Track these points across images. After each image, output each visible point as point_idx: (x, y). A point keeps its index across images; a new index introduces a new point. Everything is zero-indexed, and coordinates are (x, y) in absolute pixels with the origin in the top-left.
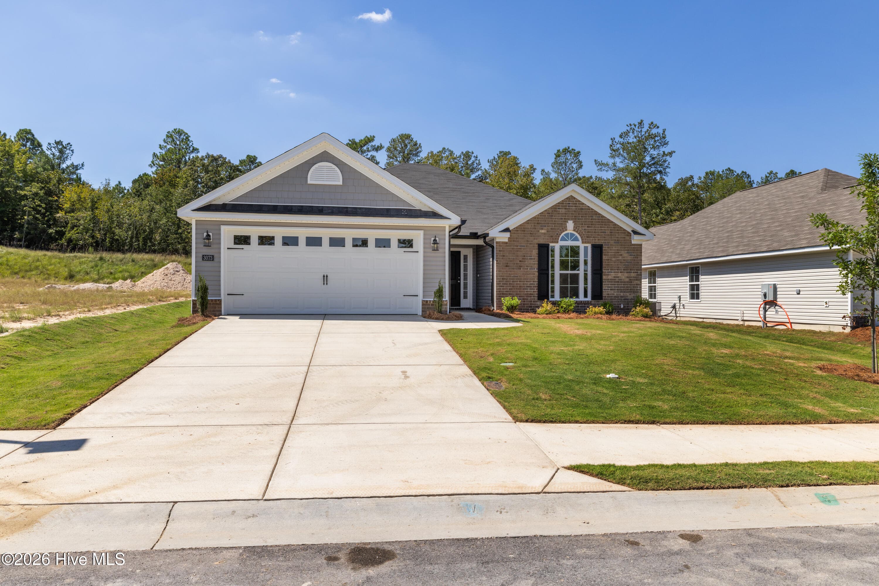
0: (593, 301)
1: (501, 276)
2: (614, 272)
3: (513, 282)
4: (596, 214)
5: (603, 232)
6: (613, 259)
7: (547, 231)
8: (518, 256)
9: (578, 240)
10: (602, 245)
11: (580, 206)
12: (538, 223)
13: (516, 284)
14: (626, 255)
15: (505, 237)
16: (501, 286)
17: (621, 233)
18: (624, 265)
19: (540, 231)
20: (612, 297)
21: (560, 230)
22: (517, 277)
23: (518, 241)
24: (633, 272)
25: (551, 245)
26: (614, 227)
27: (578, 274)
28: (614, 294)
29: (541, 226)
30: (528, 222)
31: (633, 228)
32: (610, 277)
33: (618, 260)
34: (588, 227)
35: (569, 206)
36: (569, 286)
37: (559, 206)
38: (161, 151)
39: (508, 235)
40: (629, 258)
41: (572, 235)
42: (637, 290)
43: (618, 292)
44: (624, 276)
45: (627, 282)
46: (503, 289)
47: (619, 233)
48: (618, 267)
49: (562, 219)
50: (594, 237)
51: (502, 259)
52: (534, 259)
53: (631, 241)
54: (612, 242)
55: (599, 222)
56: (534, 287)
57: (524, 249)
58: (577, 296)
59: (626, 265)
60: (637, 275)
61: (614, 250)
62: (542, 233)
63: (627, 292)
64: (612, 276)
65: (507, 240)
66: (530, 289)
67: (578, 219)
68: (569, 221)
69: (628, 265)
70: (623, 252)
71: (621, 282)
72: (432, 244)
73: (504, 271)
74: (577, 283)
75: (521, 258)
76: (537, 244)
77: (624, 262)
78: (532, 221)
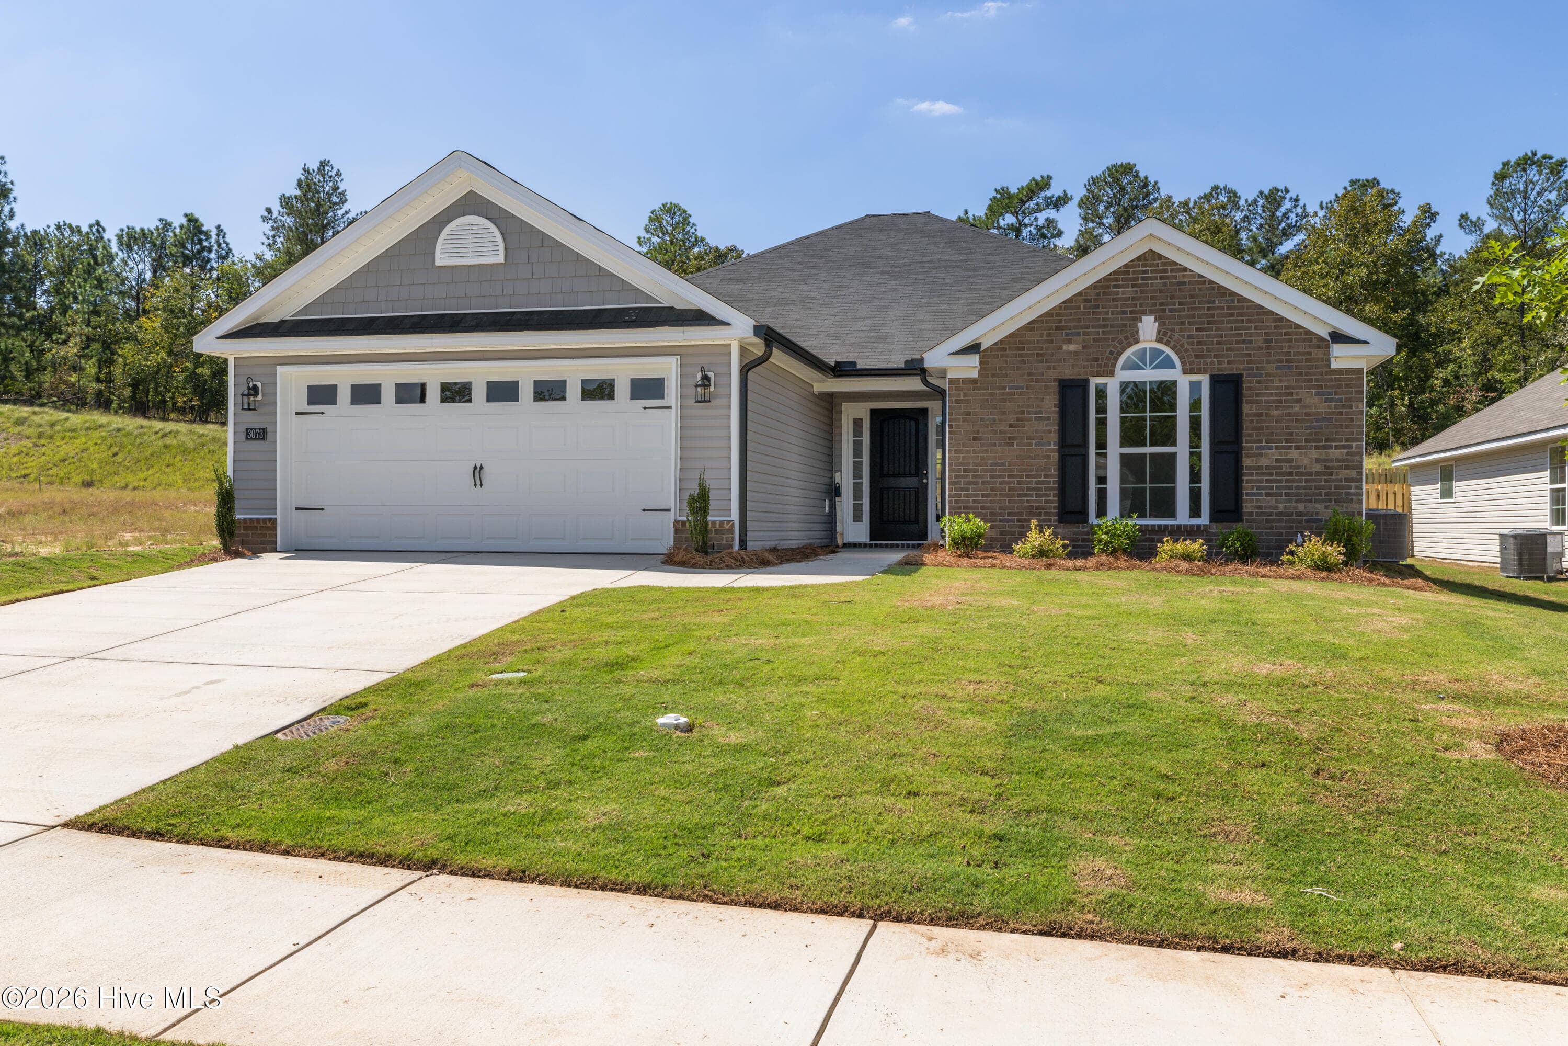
0: (1215, 525)
1: (962, 464)
2: (1277, 448)
3: (992, 477)
4: (1224, 295)
5: (1244, 342)
6: (1275, 413)
7: (1084, 347)
8: (1004, 413)
9: (1173, 366)
10: (1241, 375)
11: (1175, 277)
12: (1057, 328)
13: (1001, 483)
14: (1314, 400)
15: (969, 367)
16: (962, 489)
17: (1297, 341)
18: (1307, 428)
19: (1065, 347)
20: (1271, 514)
21: (1120, 342)
22: (1003, 464)
23: (1005, 376)
24: (1337, 447)
25: (1095, 381)
26: (1276, 327)
27: (1173, 455)
28: (1276, 508)
29: (1067, 335)
30: (1031, 326)
31: (1335, 327)
32: (1264, 462)
33: (1290, 414)
34: (1198, 330)
35: (1143, 279)
36: (1148, 485)
37: (1117, 280)
39: (973, 360)
40: (1323, 408)
41: (1156, 353)
42: (1348, 494)
43: (1290, 501)
44: (1306, 458)
45: (1317, 474)
46: (967, 496)
47: (1290, 341)
48: (1291, 434)
49: (1125, 313)
50: (1216, 356)
51: (965, 421)
52: (1049, 419)
53: (1329, 360)
54: (1271, 368)
55: (1232, 315)
56: (1047, 489)
57: (1020, 394)
58: (1172, 515)
59: (1314, 427)
60: (1347, 454)
61: (1278, 388)
62: (1070, 353)
63: (1316, 501)
64: (1270, 457)
65: (975, 374)
66: (1037, 495)
67: (1171, 310)
68: (1144, 318)
69: (1320, 427)
70: (1302, 393)
71: (1297, 475)
72: (697, 386)
73: (968, 452)
74: (1171, 477)
75: (1012, 418)
76: (1055, 380)
77: (1307, 421)
78: (1042, 322)
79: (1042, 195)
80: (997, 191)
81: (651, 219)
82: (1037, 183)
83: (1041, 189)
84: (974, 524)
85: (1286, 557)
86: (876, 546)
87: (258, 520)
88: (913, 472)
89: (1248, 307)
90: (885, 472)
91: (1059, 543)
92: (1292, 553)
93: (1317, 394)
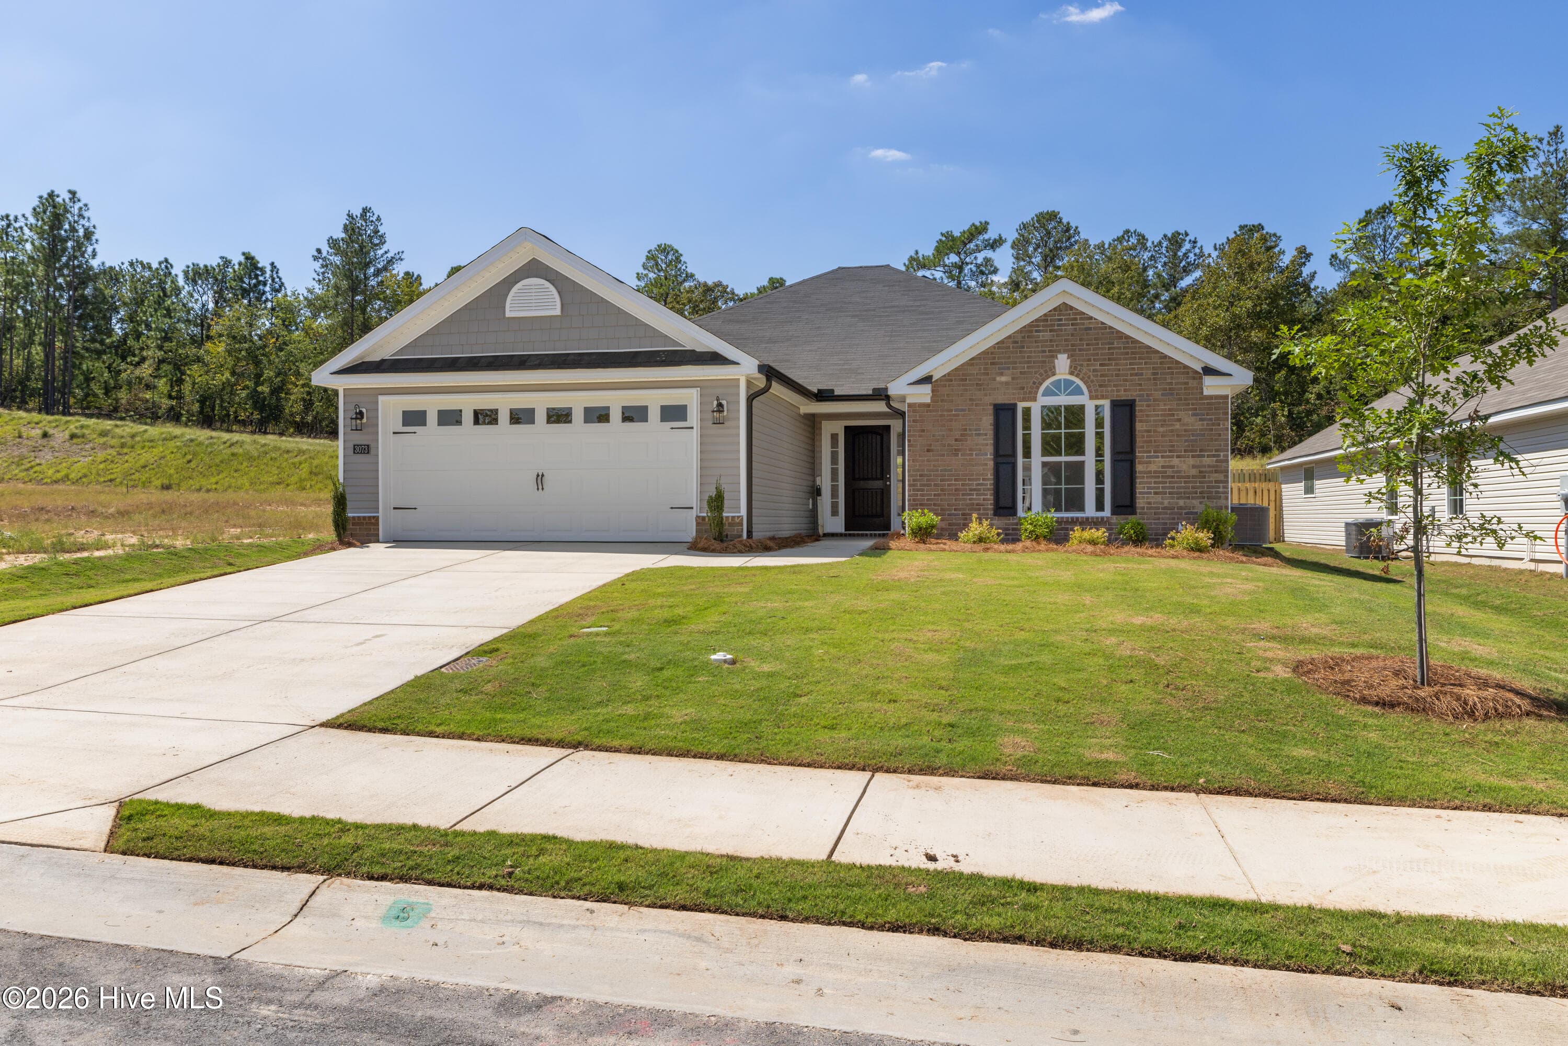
0: (1115, 517)
1: (918, 470)
2: (1162, 457)
3: (942, 480)
4: (1121, 338)
5: (1136, 375)
6: (1161, 429)
7: (1013, 379)
8: (951, 430)
9: (1082, 394)
10: (1135, 400)
11: (1083, 324)
12: (992, 364)
13: (949, 485)
14: (1191, 420)
15: (924, 394)
16: (918, 490)
17: (1178, 373)
18: (1186, 441)
19: (998, 379)
20: (1158, 508)
21: (1041, 375)
22: (951, 470)
23: (952, 401)
24: (1208, 456)
25: (1021, 405)
26: (1161, 363)
27: (1083, 463)
28: (1162, 503)
29: (999, 369)
30: (972, 362)
31: (1205, 362)
32: (1153, 467)
33: (1172, 431)
34: (1101, 365)
35: (1058, 325)
36: (1063, 486)
37: (1038, 326)
38: (639, 283)
39: (927, 389)
40: (1198, 426)
41: (1068, 383)
42: (1217, 492)
43: (1173, 498)
44: (1186, 465)
45: (1193, 477)
46: (922, 495)
47: (1172, 373)
48: (1173, 446)
49: (1044, 352)
50: (1115, 386)
51: (920, 436)
52: (986, 435)
53: (1202, 389)
54: (1158, 394)
55: (1127, 353)
56: (984, 490)
57: (963, 416)
58: (1082, 508)
59: (1192, 441)
60: (1217, 461)
61: (1163, 410)
62: (1002, 383)
63: (1193, 498)
64: (1157, 464)
65: (928, 400)
66: (977, 495)
67: (1080, 350)
68: (1059, 356)
69: (1196, 441)
70: (1182, 414)
71: (1178, 477)
72: (713, 411)
73: (923, 461)
74: (1081, 480)
75: (957, 434)
76: (991, 404)
77: (1185, 435)
78: (980, 359)
79: (981, 237)
80: (942, 234)
81: (648, 258)
82: (976, 228)
83: (980, 233)
84: (929, 518)
85: (1168, 542)
86: (850, 535)
87: (364, 518)
88: (879, 476)
89: (1139, 347)
90: (857, 476)
91: (994, 531)
92: (1173, 539)
93: (1193, 415)
